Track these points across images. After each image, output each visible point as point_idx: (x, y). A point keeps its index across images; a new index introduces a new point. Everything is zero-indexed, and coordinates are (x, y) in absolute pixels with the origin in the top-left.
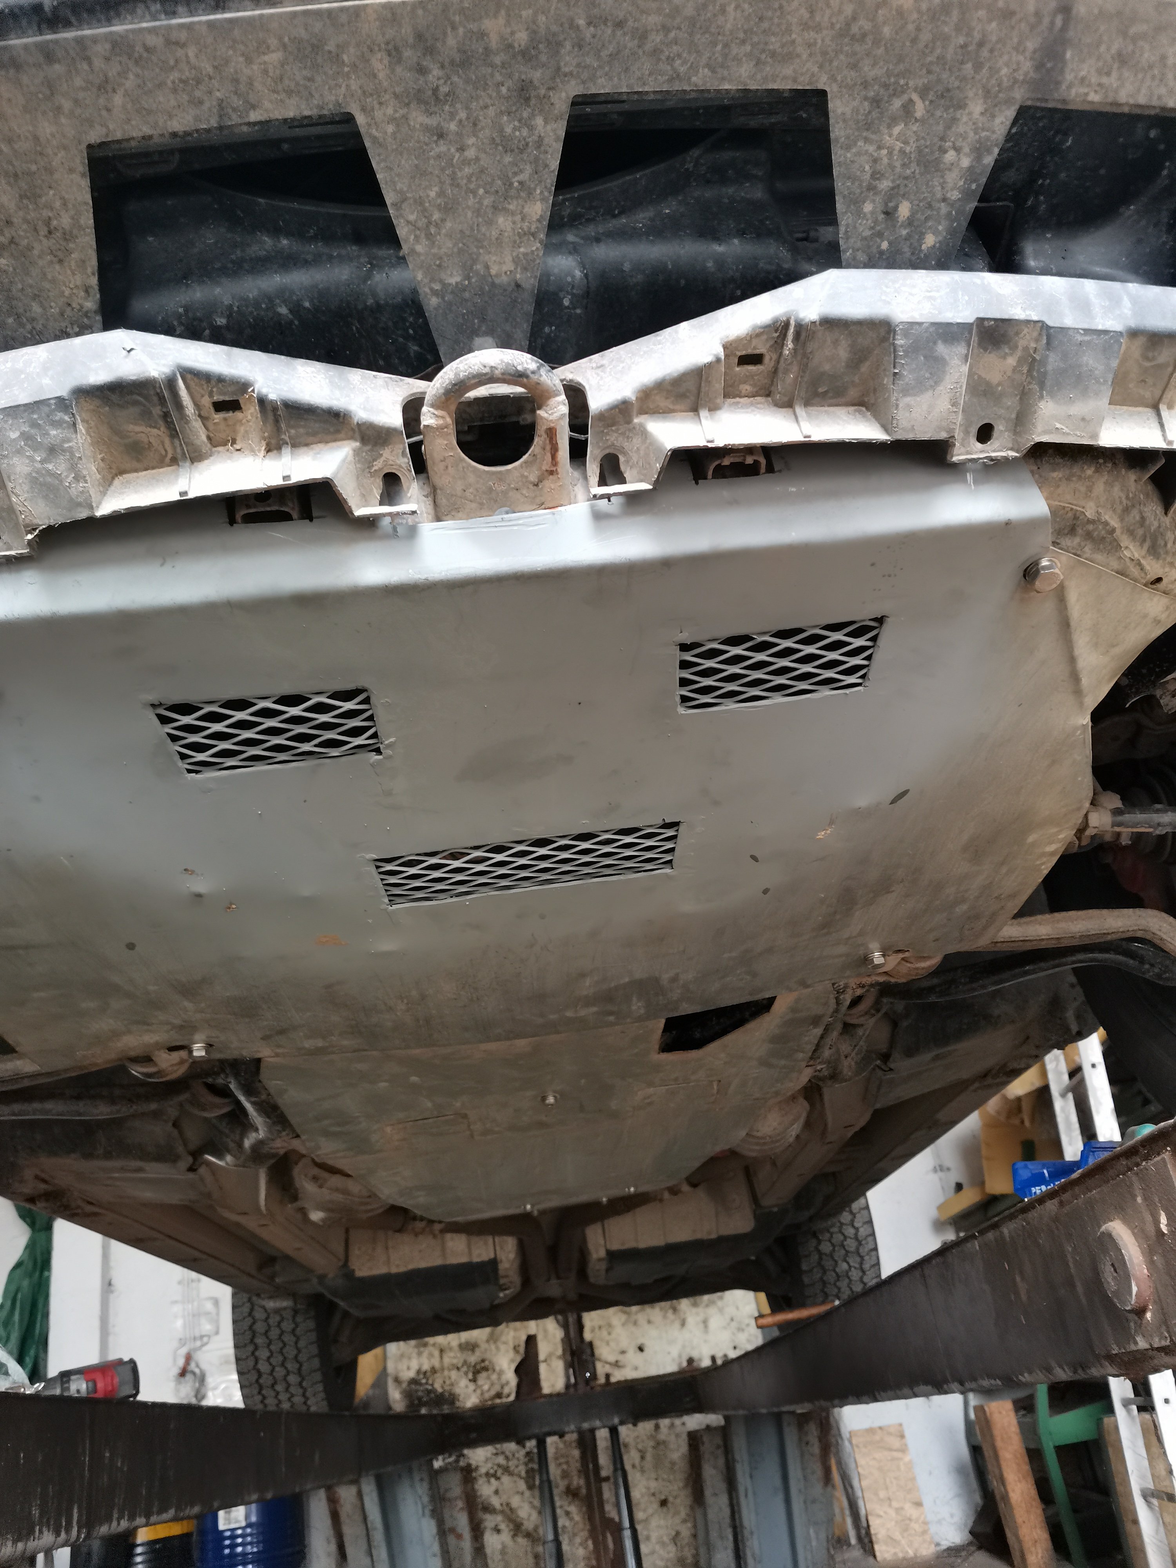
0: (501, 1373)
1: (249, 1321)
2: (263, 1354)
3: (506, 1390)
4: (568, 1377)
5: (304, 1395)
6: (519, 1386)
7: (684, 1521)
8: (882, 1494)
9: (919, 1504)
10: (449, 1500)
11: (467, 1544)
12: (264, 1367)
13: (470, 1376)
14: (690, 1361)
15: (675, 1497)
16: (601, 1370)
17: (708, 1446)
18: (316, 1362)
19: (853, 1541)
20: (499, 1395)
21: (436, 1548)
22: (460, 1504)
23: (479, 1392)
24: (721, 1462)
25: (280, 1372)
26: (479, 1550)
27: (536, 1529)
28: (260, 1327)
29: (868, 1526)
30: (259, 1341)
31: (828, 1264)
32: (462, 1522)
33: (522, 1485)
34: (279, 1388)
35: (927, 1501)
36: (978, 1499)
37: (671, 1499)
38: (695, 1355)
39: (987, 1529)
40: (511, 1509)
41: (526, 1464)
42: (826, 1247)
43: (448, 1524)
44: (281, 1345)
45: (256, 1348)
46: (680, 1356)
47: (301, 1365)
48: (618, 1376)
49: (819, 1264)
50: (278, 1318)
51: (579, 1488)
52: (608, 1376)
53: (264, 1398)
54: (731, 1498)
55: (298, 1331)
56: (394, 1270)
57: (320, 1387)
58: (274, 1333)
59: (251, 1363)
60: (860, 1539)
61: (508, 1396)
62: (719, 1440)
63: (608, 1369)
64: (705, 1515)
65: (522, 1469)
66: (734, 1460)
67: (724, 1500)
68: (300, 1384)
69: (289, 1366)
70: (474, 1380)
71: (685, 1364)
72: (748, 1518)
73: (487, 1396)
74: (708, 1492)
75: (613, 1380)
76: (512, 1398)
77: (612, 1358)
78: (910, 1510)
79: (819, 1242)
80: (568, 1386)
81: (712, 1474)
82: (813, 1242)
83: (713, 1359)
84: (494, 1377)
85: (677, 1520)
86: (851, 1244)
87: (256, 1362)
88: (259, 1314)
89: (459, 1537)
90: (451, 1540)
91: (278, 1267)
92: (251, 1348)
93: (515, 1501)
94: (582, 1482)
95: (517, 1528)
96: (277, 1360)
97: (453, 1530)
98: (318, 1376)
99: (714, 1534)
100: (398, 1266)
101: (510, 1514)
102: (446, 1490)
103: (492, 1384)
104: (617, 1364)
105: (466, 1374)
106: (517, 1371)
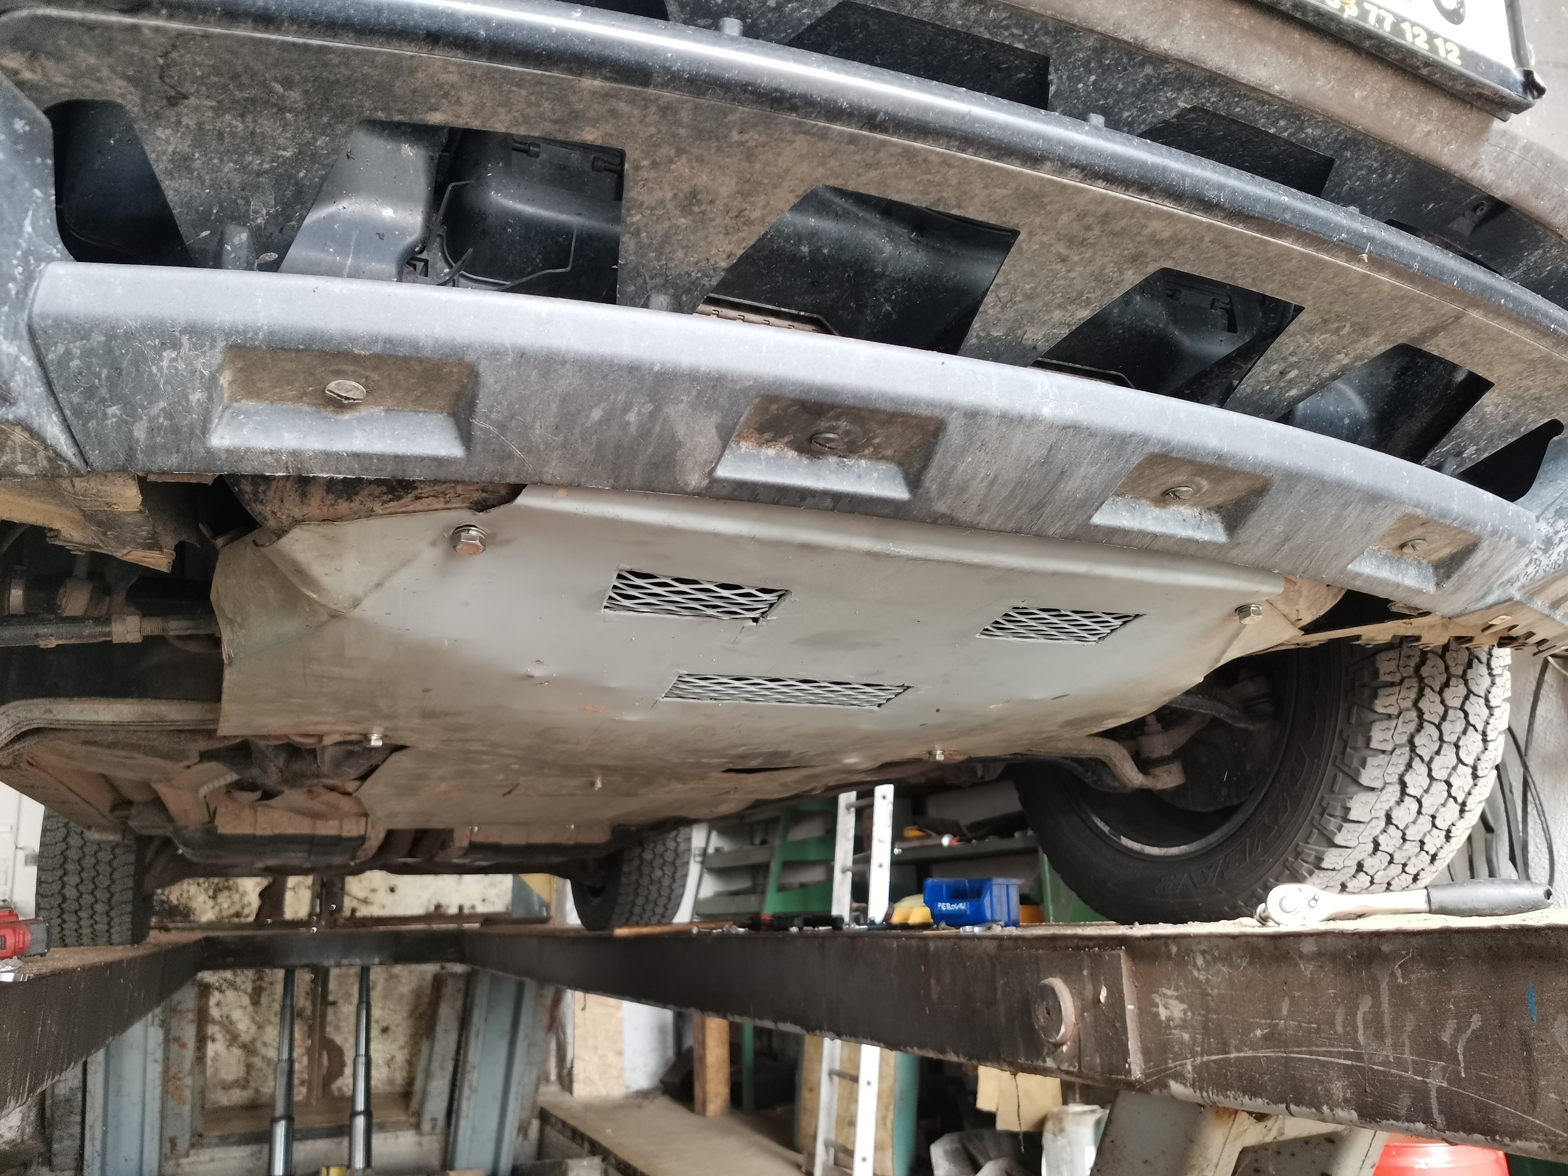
0: (244, 894)
1: (63, 846)
2: (72, 880)
3: (246, 911)
4: (313, 906)
5: (109, 924)
6: (260, 909)
7: (402, 1048)
8: (591, 1043)
9: (620, 1053)
10: (180, 1012)
11: (190, 1053)
12: (70, 892)
13: (211, 893)
14: (438, 907)
15: (397, 1026)
16: (348, 904)
17: (449, 990)
18: (129, 895)
19: (553, 1077)
20: (238, 915)
21: (159, 1054)
22: (191, 1016)
23: (217, 908)
24: (459, 1004)
25: (87, 899)
26: (200, 1058)
27: (253, 1041)
28: (73, 854)
29: (572, 1067)
30: (70, 867)
31: (646, 870)
32: (189, 1033)
33: (246, 1000)
34: (82, 914)
35: (628, 1053)
36: (670, 1053)
37: (393, 1027)
38: (444, 901)
39: (677, 1080)
40: (231, 1022)
41: (254, 982)
42: (648, 855)
43: (174, 1033)
44: (94, 873)
45: (65, 873)
46: (429, 901)
47: (112, 895)
48: (364, 911)
49: (639, 869)
50: (95, 847)
51: (304, 1009)
52: (354, 911)
53: (64, 921)
54: (460, 1035)
55: (115, 864)
56: (259, 832)
57: (128, 918)
58: (88, 862)
59: (57, 887)
60: (560, 1077)
61: (248, 916)
62: (461, 985)
63: (355, 904)
64: (432, 1048)
65: (249, 987)
66: (472, 1005)
67: (453, 1037)
68: (108, 914)
69: (99, 895)
70: (214, 897)
71: (432, 909)
72: (474, 1054)
73: (225, 914)
74: (439, 1029)
75: (359, 914)
76: (251, 919)
77: (361, 895)
78: (612, 1058)
79: (643, 850)
80: (311, 915)
81: (447, 1014)
82: (638, 850)
83: (461, 908)
84: (236, 897)
85: (395, 1046)
86: (669, 856)
87: (63, 887)
88: (74, 841)
89: (183, 1046)
90: (174, 1047)
91: (133, 811)
92: (60, 872)
93: (236, 1015)
94: (308, 1004)
95: (233, 1038)
96: (88, 887)
97: (177, 1040)
98: (129, 908)
99: (435, 1065)
100: (264, 829)
101: (228, 1026)
102: (179, 1003)
103: (233, 903)
104: (365, 901)
105: (206, 890)
106: (261, 894)
